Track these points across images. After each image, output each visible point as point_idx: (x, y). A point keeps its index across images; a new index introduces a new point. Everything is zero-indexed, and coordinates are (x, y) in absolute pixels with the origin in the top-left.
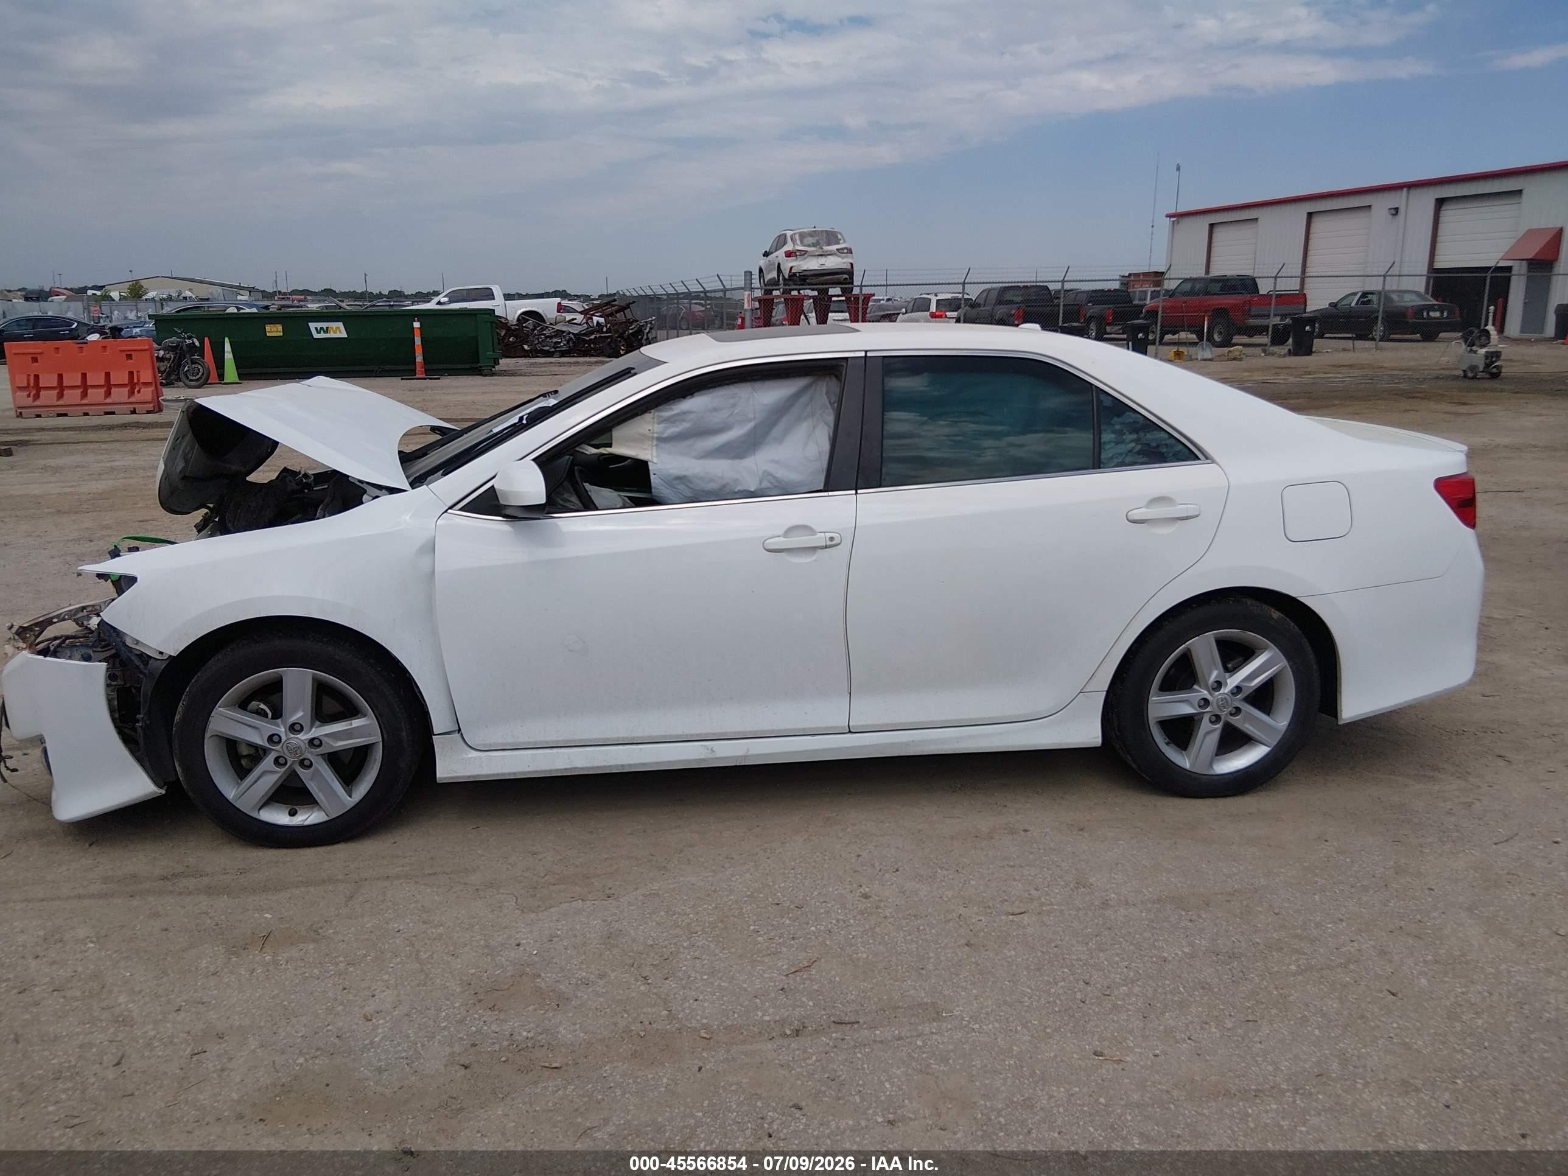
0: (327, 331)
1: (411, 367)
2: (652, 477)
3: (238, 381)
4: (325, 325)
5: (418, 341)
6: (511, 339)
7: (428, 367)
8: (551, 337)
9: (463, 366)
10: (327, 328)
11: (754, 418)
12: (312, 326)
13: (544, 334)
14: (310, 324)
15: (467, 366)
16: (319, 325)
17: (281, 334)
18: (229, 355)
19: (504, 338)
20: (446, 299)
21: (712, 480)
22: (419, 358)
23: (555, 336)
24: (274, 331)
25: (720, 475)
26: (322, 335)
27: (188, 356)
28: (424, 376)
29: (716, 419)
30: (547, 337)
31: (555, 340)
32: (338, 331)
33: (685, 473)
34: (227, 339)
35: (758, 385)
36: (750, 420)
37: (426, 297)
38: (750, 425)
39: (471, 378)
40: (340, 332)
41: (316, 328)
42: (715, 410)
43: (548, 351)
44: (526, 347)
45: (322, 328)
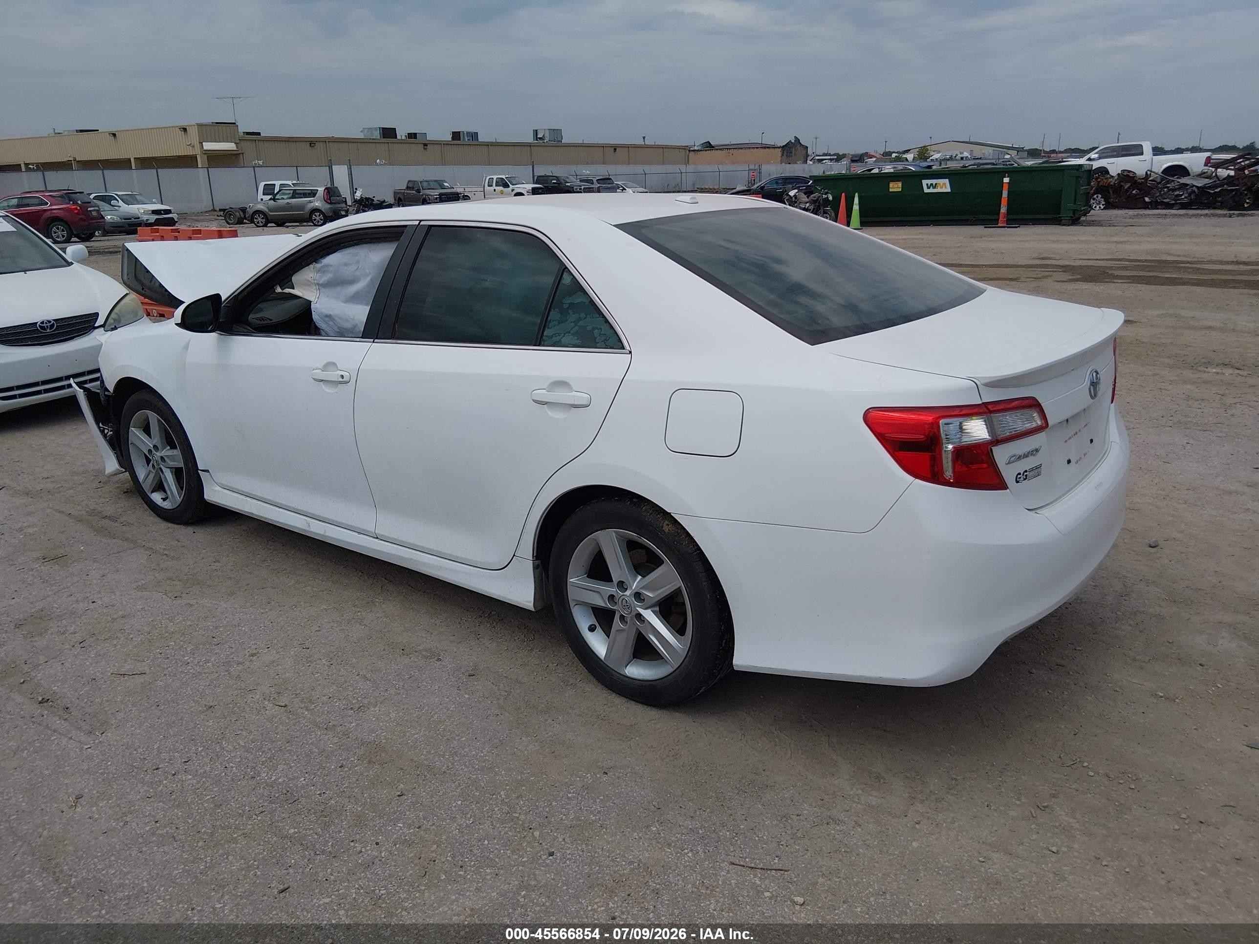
0: (935, 186)
1: (996, 217)
2: (313, 313)
3: (860, 227)
4: (934, 181)
5: (1005, 194)
6: (1134, 192)
7: (1011, 217)
8: (1174, 190)
9: (1047, 216)
10: (936, 184)
11: (370, 273)
12: (925, 182)
13: (1168, 187)
14: (923, 181)
15: (1051, 216)
16: (929, 182)
17: (900, 190)
18: (856, 207)
19: (1127, 191)
20: (1096, 156)
21: (347, 321)
22: (1003, 210)
23: (1179, 189)
24: (896, 187)
25: (352, 317)
26: (932, 190)
27: (822, 208)
28: (1005, 225)
29: (349, 271)
30: (1169, 190)
31: (1177, 193)
32: (944, 186)
33: (331, 313)
34: (857, 194)
35: (373, 246)
36: (368, 275)
37: (1080, 153)
38: (369, 279)
39: (1043, 227)
40: (946, 187)
41: (927, 184)
42: (346, 265)
43: (1168, 203)
44: (1147, 199)
45: (932, 184)
